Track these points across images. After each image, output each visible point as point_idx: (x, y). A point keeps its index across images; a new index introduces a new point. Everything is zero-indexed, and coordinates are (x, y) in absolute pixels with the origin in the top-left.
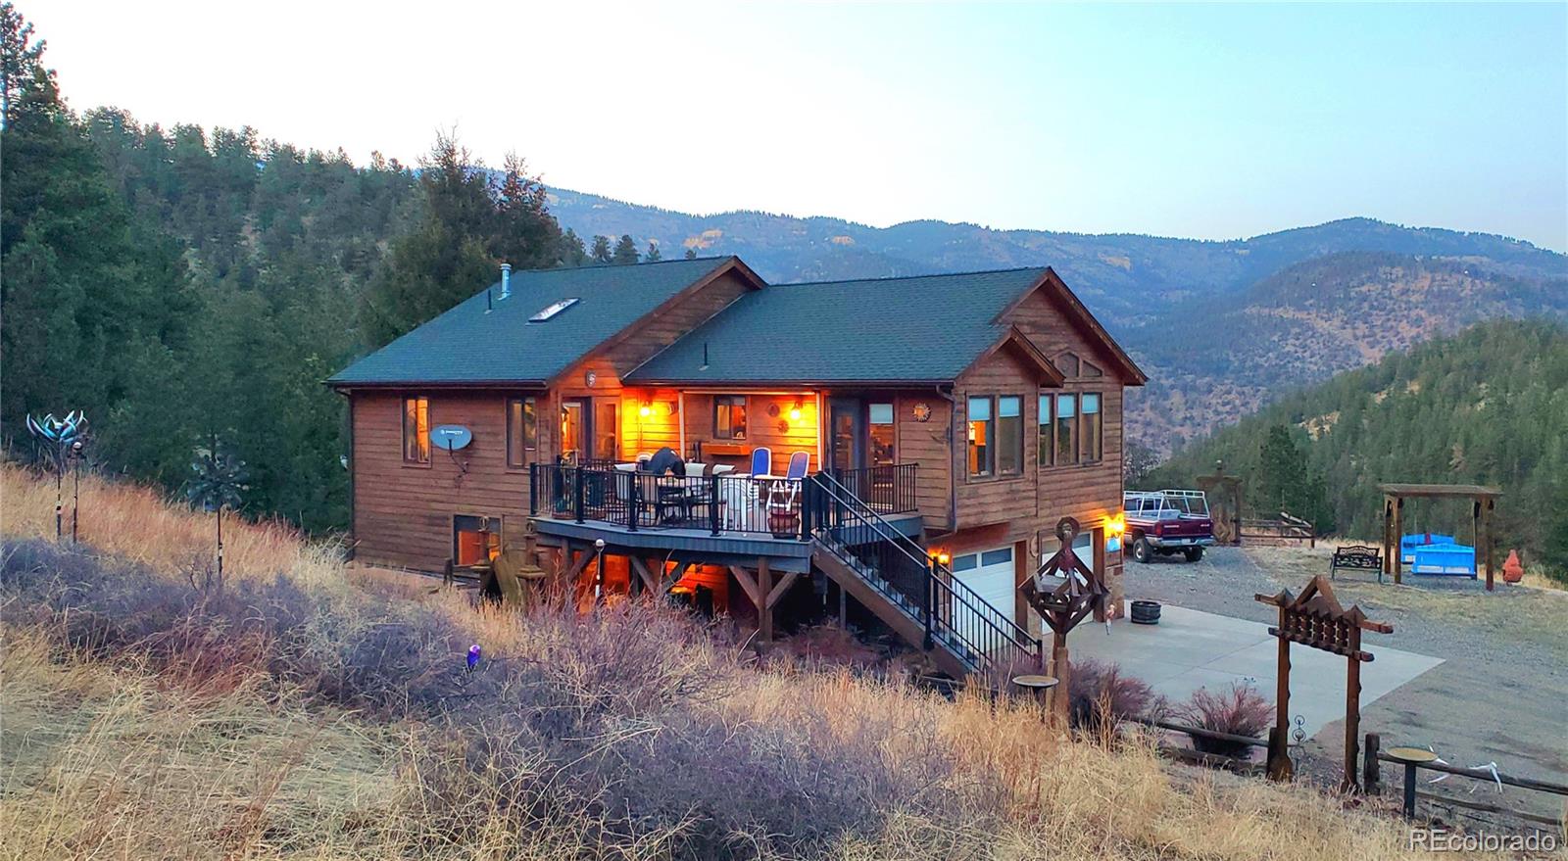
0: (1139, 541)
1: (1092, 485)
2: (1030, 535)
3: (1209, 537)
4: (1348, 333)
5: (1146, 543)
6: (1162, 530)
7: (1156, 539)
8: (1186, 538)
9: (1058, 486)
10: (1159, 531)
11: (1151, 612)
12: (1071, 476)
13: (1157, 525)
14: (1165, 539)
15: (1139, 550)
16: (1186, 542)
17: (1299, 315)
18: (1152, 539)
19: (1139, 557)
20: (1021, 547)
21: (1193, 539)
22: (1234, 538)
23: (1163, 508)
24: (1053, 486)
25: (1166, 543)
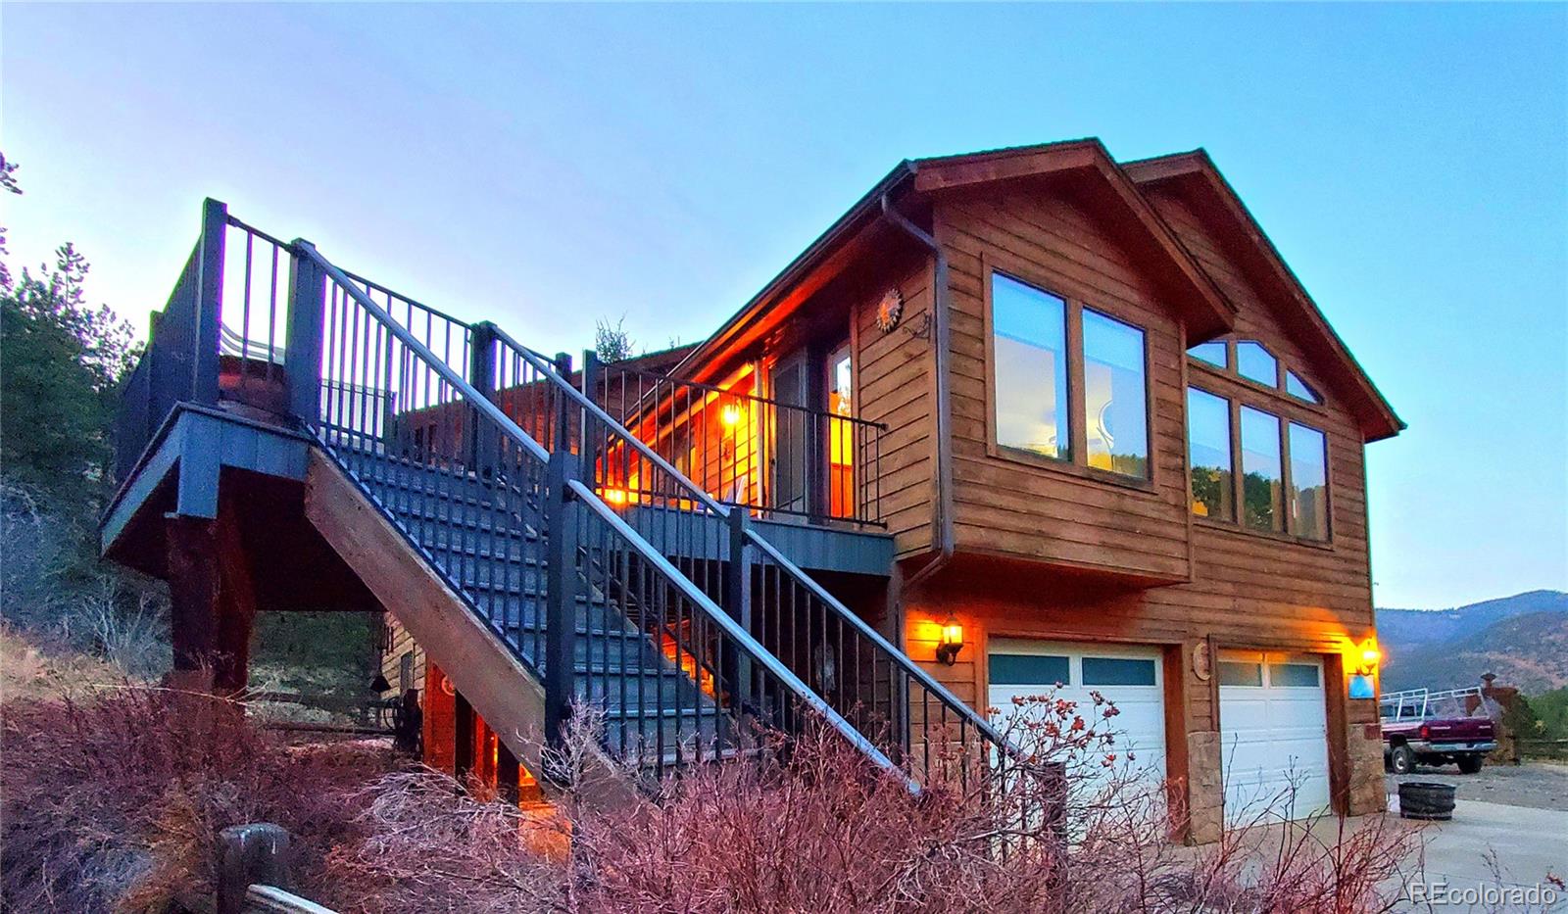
0: (1398, 749)
1: (1318, 579)
2: (1193, 637)
3: (1490, 741)
4: (1541, 667)
5: (1409, 750)
6: (1429, 733)
7: (1421, 744)
8: (1460, 742)
9: (1249, 563)
10: (1424, 733)
11: (1439, 797)
12: (1274, 553)
13: (1421, 728)
14: (1433, 743)
15: (1401, 759)
16: (1461, 747)
17: (1501, 657)
18: (1417, 745)
19: (1401, 768)
20: (1172, 654)
21: (1470, 743)
22: (1512, 757)
23: (1426, 714)
24: (1237, 561)
25: (1434, 747)
